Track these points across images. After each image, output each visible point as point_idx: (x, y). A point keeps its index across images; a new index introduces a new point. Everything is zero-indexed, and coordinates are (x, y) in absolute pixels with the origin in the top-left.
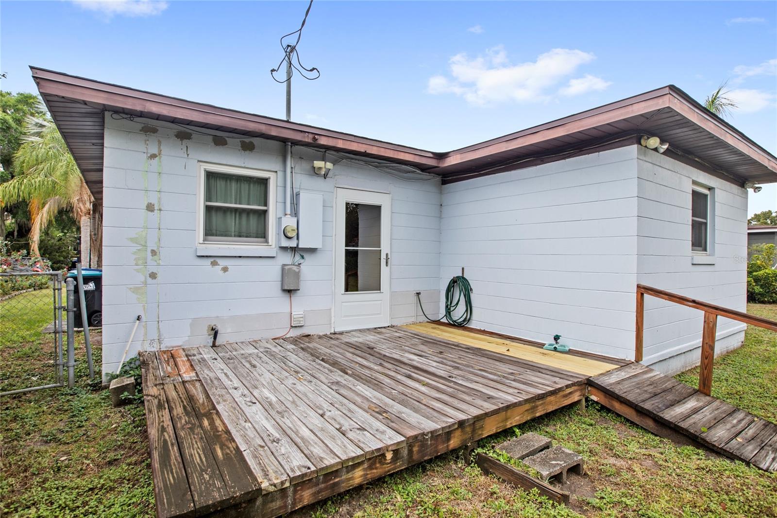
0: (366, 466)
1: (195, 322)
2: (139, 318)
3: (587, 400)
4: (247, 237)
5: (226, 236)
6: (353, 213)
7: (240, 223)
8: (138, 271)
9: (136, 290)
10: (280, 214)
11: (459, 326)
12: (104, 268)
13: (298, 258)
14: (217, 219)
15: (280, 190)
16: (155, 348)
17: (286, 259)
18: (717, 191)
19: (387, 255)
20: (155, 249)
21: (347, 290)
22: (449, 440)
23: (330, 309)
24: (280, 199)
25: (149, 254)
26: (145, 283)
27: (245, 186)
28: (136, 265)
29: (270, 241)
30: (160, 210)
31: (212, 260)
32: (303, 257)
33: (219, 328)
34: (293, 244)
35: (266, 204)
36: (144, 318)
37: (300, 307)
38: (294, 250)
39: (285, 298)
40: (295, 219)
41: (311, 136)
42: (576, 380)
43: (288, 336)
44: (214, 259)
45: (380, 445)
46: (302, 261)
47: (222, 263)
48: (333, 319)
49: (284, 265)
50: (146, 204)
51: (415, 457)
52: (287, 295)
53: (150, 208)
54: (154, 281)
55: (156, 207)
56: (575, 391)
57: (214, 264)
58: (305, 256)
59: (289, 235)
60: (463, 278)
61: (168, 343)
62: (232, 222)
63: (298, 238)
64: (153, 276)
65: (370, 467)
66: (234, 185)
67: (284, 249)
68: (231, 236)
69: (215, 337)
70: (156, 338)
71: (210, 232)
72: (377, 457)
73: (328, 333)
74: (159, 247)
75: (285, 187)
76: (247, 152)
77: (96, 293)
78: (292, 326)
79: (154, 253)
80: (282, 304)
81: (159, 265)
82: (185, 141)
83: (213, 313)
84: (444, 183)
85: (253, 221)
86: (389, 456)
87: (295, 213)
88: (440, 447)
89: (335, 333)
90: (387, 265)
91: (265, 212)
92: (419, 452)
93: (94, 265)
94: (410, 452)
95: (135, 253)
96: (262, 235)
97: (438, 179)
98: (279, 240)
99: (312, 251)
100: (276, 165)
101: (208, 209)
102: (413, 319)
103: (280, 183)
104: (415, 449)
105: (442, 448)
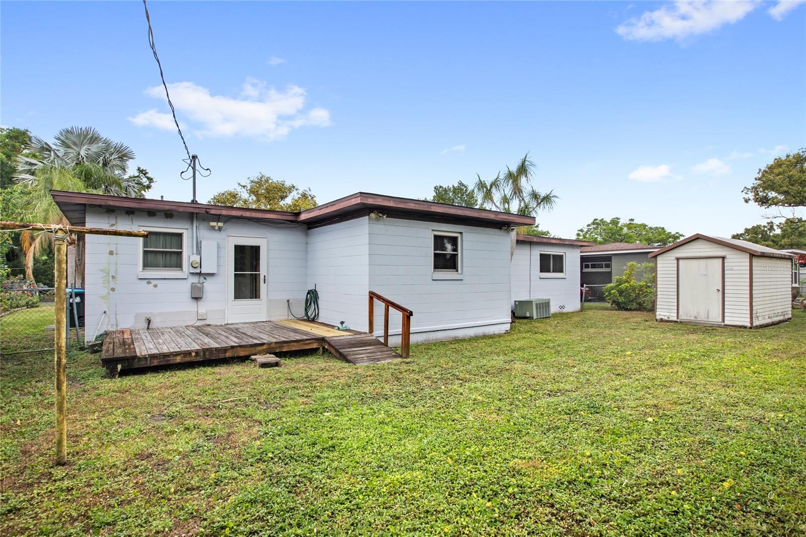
0: (182, 356)
1: (137, 316)
2: (105, 312)
3: (324, 348)
4: (170, 267)
5: (157, 267)
6: (240, 250)
7: (166, 260)
8: (104, 287)
9: (103, 297)
10: (190, 254)
11: (313, 321)
12: (86, 286)
13: (202, 279)
14: (151, 257)
15: (190, 240)
16: (114, 329)
17: (195, 280)
18: (464, 234)
19: (265, 276)
20: (114, 275)
21: (236, 298)
22: (225, 353)
23: (224, 310)
24: (190, 245)
25: (111, 277)
26: (109, 293)
27: (168, 238)
28: (104, 284)
29: (184, 269)
30: (117, 254)
31: (148, 280)
32: (205, 278)
33: (152, 319)
34: (198, 271)
35: (181, 248)
36: (108, 313)
37: (203, 307)
38: (200, 274)
39: (194, 303)
40: (199, 256)
41: (204, 210)
42: (314, 337)
43: (196, 325)
44: (149, 280)
45: (189, 349)
46: (205, 281)
47: (154, 282)
48: (226, 316)
49: (193, 283)
50: (109, 251)
51: (207, 356)
52: (196, 301)
53: (111, 253)
54: (113, 292)
55: (115, 253)
56: (314, 343)
57: (149, 283)
58: (207, 278)
59: (194, 266)
60: (315, 290)
61: (122, 326)
62: (160, 259)
63: (201, 268)
64: (113, 290)
65: (184, 357)
66: (162, 238)
67: (192, 274)
68: (160, 267)
69: (149, 324)
70: (115, 323)
71: (146, 265)
72: (188, 353)
73: (223, 324)
74: (116, 274)
75: (193, 238)
76: (169, 219)
77: (81, 304)
78: (198, 319)
79: (113, 277)
80: (192, 306)
81: (116, 284)
82: (131, 216)
83: (148, 310)
84: (309, 229)
85: (174, 258)
86: (193, 354)
87: (199, 252)
88: (221, 355)
89: (228, 324)
90: (265, 283)
91: (181, 253)
92: (208, 355)
93: (78, 285)
94: (204, 354)
95: (102, 278)
96: (179, 266)
97: (305, 226)
98: (189, 269)
99: (212, 275)
100: (188, 226)
101: (145, 252)
102: (286, 317)
103: (190, 235)
104: (207, 353)
105: (222, 356)
